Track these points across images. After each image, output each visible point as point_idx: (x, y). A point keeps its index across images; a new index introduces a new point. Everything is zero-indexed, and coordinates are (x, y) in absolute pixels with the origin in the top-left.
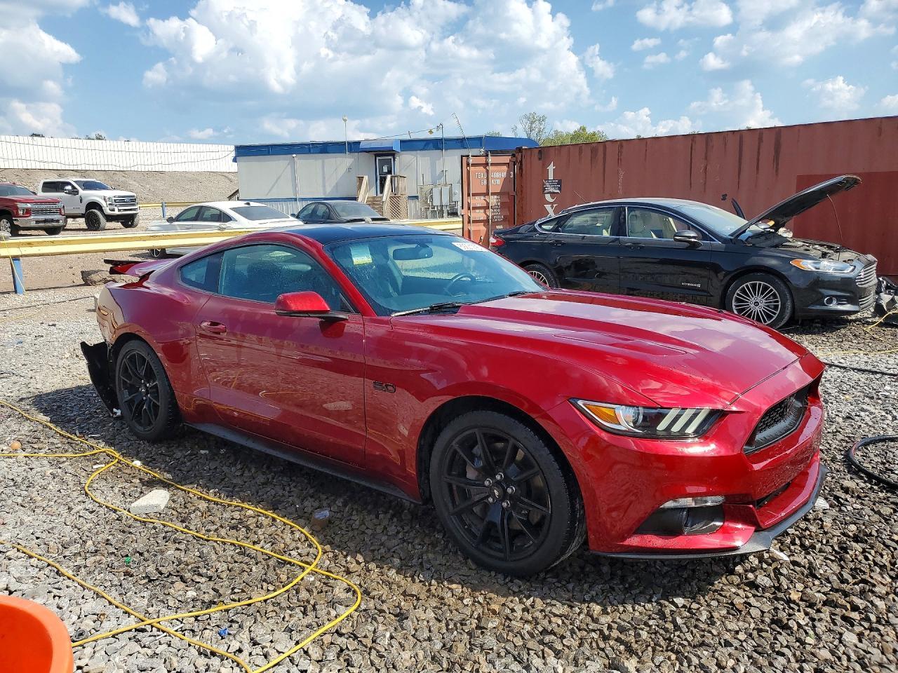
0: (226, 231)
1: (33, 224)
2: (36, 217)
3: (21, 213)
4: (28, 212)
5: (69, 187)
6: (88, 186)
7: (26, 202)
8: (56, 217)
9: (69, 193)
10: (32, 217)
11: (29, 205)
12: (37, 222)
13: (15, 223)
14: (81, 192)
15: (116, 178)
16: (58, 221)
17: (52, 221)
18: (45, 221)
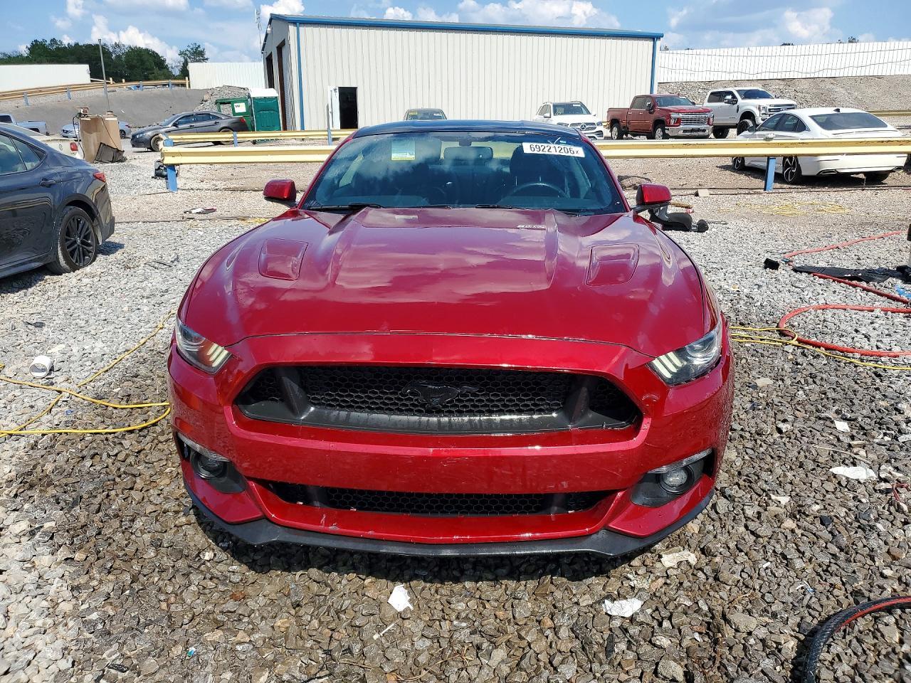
0: (773, 141)
1: (681, 133)
2: (686, 126)
3: (672, 122)
4: (678, 121)
5: (729, 97)
6: (749, 95)
7: (678, 112)
8: (702, 127)
9: (728, 103)
10: (681, 126)
11: (681, 115)
12: (685, 131)
13: (666, 131)
14: (740, 101)
15: (822, 85)
16: (704, 131)
17: (699, 130)
18: (693, 130)
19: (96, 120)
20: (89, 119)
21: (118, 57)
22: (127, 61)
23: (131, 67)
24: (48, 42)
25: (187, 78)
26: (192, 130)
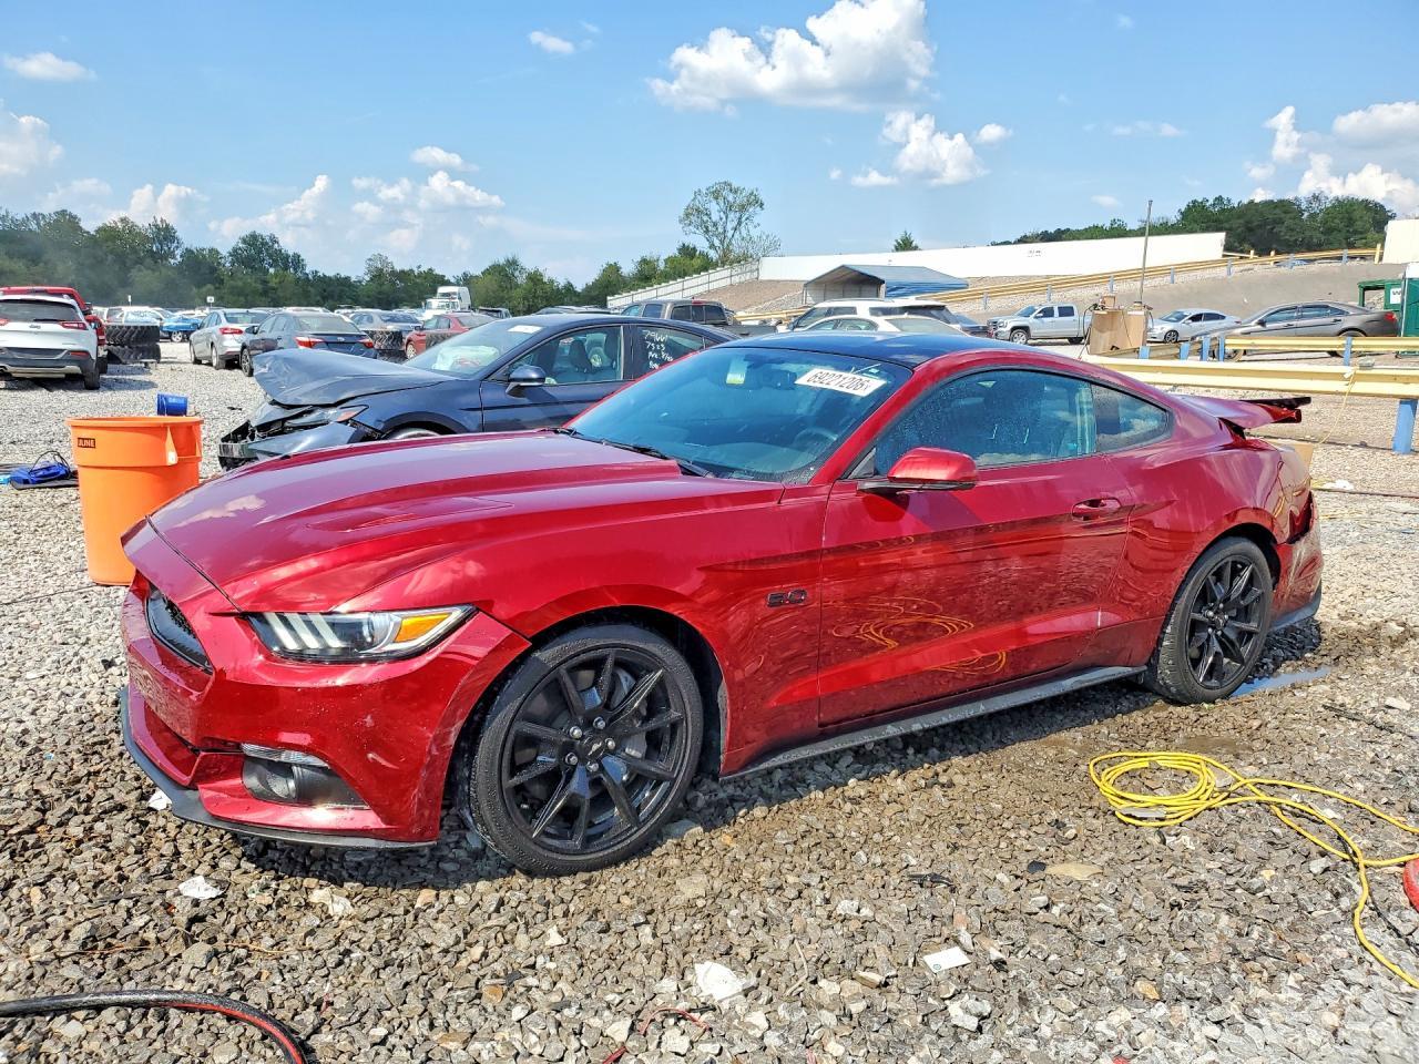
19: (1113, 314)
20: (1105, 313)
21: (1313, 216)
22: (1325, 222)
23: (1329, 231)
24: (1211, 202)
25: (1379, 246)
26: (1289, 331)
